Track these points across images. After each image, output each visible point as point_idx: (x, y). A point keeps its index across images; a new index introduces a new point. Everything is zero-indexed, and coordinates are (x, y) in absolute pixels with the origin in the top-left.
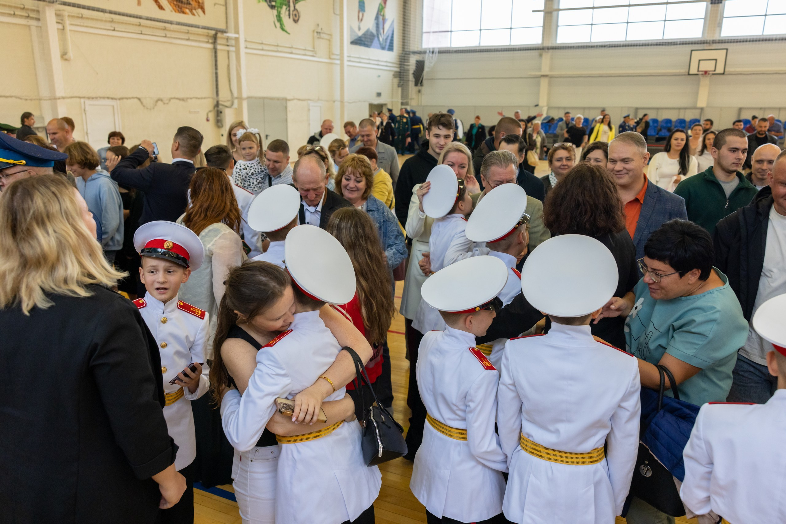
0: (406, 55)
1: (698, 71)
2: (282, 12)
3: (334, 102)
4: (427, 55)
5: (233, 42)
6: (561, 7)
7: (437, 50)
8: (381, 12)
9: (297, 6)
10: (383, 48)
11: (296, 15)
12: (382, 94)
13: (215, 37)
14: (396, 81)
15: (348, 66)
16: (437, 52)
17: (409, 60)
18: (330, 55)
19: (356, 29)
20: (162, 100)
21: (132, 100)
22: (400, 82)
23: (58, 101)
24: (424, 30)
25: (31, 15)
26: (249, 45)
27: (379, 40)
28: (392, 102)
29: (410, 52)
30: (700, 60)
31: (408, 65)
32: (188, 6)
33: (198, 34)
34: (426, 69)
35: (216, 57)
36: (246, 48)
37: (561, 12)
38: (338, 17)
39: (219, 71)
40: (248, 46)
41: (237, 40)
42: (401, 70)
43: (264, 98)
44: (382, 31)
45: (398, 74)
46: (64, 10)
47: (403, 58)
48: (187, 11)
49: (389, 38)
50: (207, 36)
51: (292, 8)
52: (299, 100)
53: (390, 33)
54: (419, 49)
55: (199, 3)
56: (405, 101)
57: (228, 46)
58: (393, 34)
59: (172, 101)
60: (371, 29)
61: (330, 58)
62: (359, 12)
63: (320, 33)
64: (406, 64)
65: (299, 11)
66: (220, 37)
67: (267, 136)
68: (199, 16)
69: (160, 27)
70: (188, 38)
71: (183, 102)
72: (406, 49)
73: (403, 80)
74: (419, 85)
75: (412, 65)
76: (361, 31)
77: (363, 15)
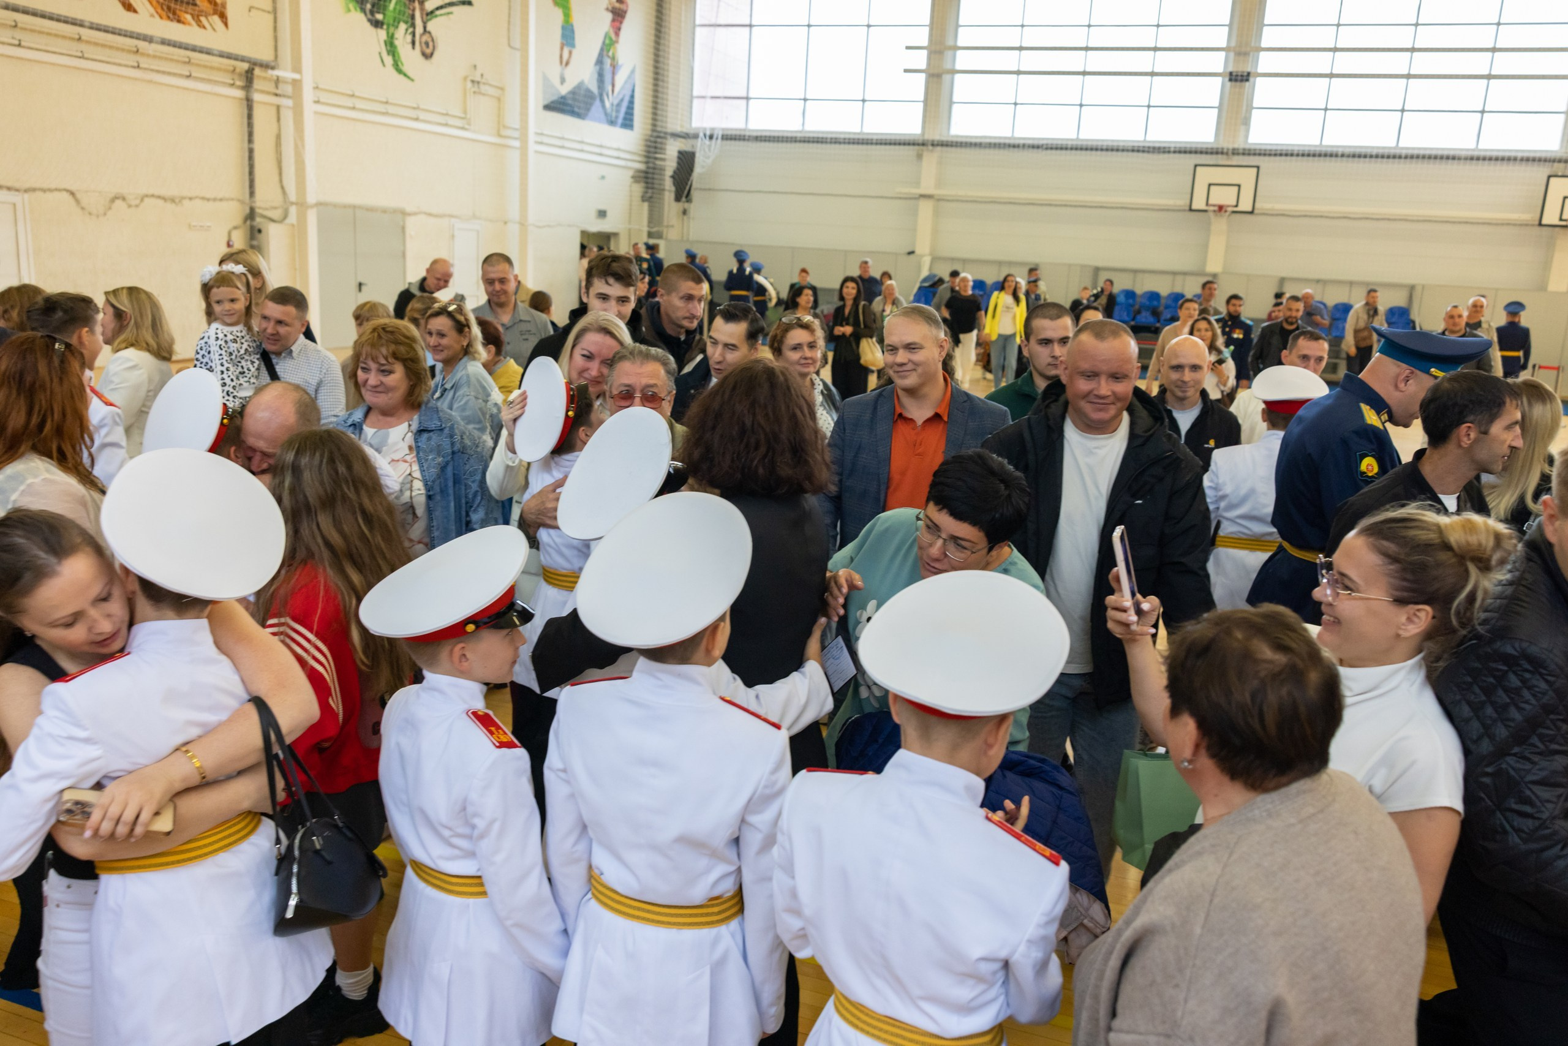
0: (659, 140)
1: (1207, 204)
2: (396, 36)
3: (506, 223)
4: (700, 140)
5: (288, 89)
6: (958, 67)
7: (720, 134)
8: (608, 51)
9: (430, 26)
10: (612, 123)
11: (427, 44)
12: (609, 214)
13: (249, 78)
14: (638, 189)
15: (536, 152)
16: (720, 137)
17: (665, 149)
18: (500, 128)
19: (556, 81)
20: (124, 199)
21: (56, 194)
22: (646, 192)
24: (695, 93)
26: (324, 97)
27: (603, 106)
28: (630, 230)
29: (666, 133)
30: (1210, 185)
31: (663, 160)
32: (191, 9)
33: (210, 67)
34: (698, 170)
35: (250, 116)
36: (317, 102)
37: (957, 76)
38: (518, 54)
39: (257, 146)
40: (322, 100)
41: (297, 84)
42: (648, 168)
43: (354, 207)
45: (642, 175)
47: (653, 145)
48: (189, 17)
49: (625, 104)
50: (232, 72)
51: (419, 29)
52: (430, 215)
53: (628, 93)
54: (685, 129)
55: (216, 4)
56: (655, 230)
57: (276, 95)
58: (632, 96)
59: (146, 200)
60: (586, 82)
61: (500, 136)
62: (562, 49)
63: (478, 83)
64: (658, 156)
65: (434, 34)
66: (259, 77)
67: (360, 285)
68: (214, 30)
69: (127, 48)
70: (188, 74)
71: (174, 205)
72: (660, 128)
73: (653, 187)
74: (684, 199)
75: (671, 159)
76: (565, 85)
77: (570, 55)
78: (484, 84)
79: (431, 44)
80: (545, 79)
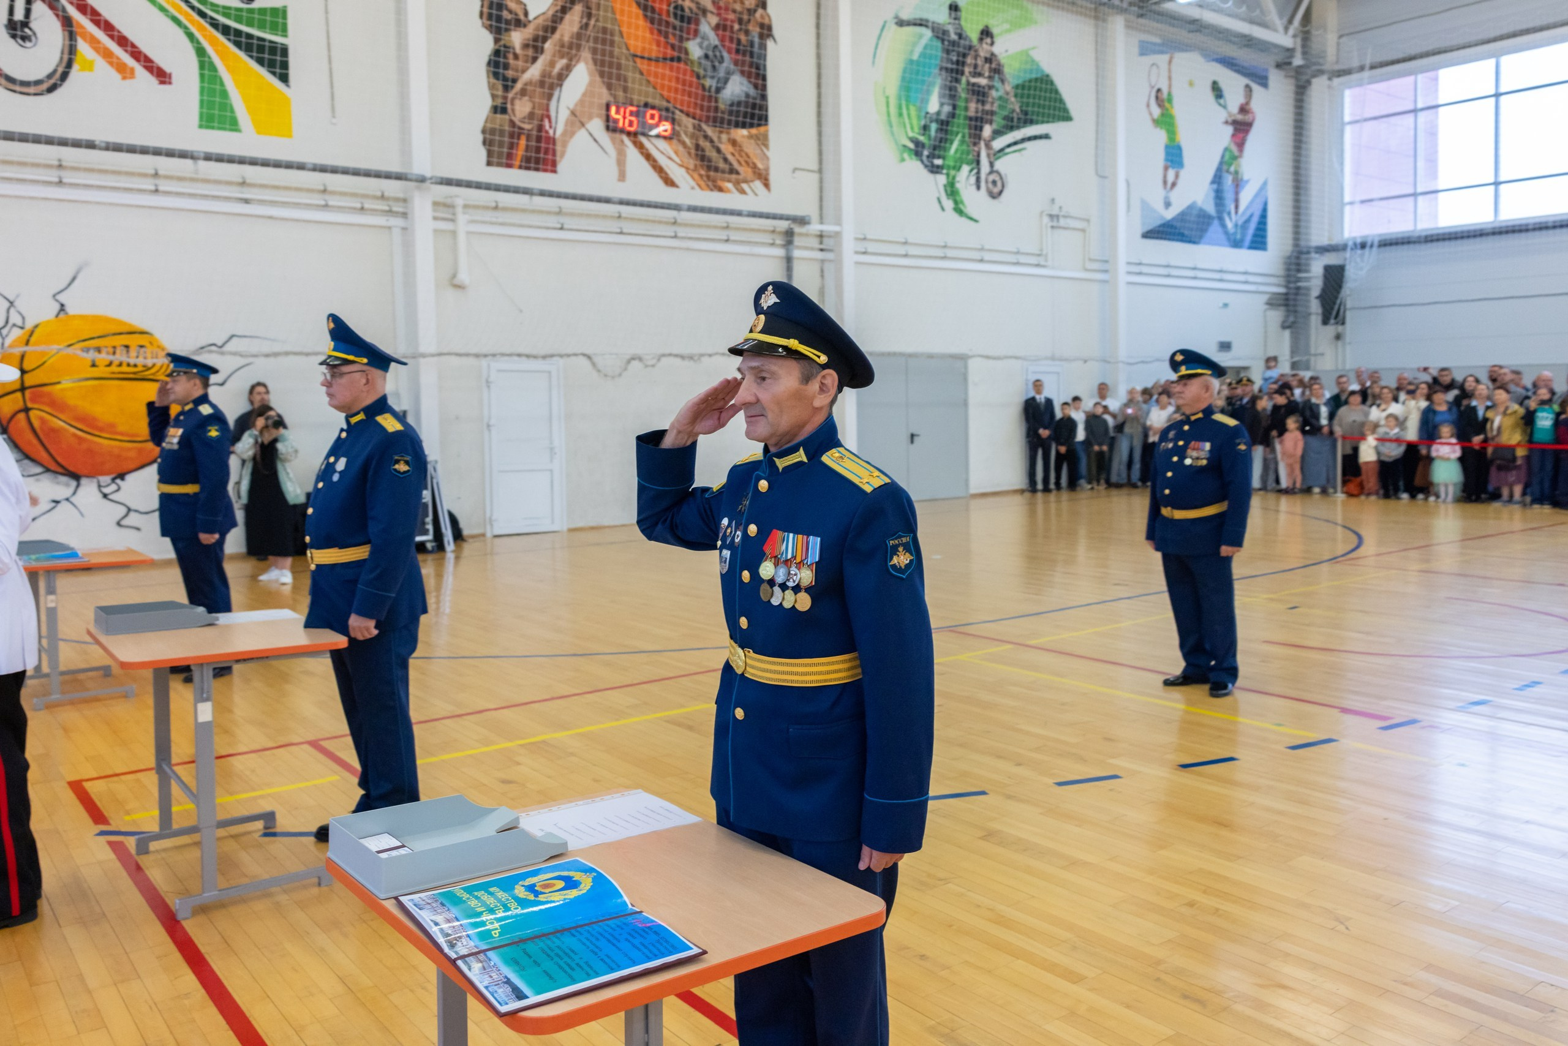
0: (1304, 256)
2: (958, 179)
4: (1349, 252)
5: (828, 243)
7: (1376, 241)
8: (1230, 165)
10: (1236, 244)
11: (994, 183)
12: (1234, 346)
13: (789, 234)
14: (1276, 316)
15: (1129, 283)
16: (1376, 243)
17: (1309, 266)
18: (1085, 261)
19: (1159, 206)
20: (640, 359)
21: (573, 358)
22: (1287, 318)
23: (422, 360)
24: (1346, 199)
25: (395, 209)
26: (871, 247)
27: (1223, 225)
29: (1310, 248)
31: (1308, 279)
32: (734, 176)
33: (752, 230)
34: (1349, 285)
35: (789, 272)
36: (860, 252)
38: (1107, 182)
40: (865, 250)
41: (838, 235)
42: (1288, 290)
43: (906, 355)
45: (1283, 297)
46: (457, 196)
47: (1296, 263)
48: (730, 185)
49: (1255, 219)
50: (773, 232)
53: (1260, 207)
54: (1336, 240)
55: (755, 167)
56: (1299, 358)
57: (822, 250)
58: (1265, 210)
59: (664, 360)
60: (1200, 203)
61: (1086, 270)
62: (1166, 169)
63: (1058, 216)
64: (1301, 275)
65: (1003, 172)
66: (801, 234)
67: (912, 436)
68: (756, 195)
69: (665, 220)
70: (726, 238)
71: (692, 363)
72: (1302, 243)
73: (1296, 312)
74: (1332, 321)
75: (1316, 277)
76: (1171, 209)
77: (1177, 176)
78: (1065, 217)
79: (999, 184)
80: (1145, 206)
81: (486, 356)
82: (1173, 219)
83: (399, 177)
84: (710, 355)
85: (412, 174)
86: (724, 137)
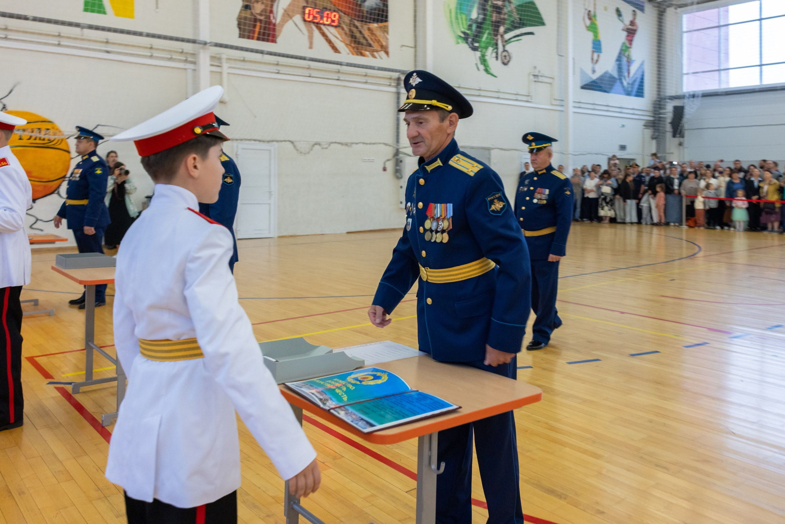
0: (662, 101)
2: (486, 54)
4: (687, 99)
8: (625, 52)
10: (628, 94)
11: (505, 57)
12: (627, 147)
13: (398, 80)
14: (649, 132)
15: (574, 112)
16: (700, 95)
17: (666, 106)
18: (551, 100)
19: (589, 72)
20: (320, 145)
21: (284, 143)
22: (654, 134)
24: (684, 72)
25: (190, 59)
27: (622, 83)
28: (643, 157)
29: (666, 97)
31: (664, 114)
32: (370, 48)
33: (378, 77)
34: (686, 116)
35: (398, 101)
38: (563, 59)
42: (655, 119)
44: (626, 74)
45: (652, 122)
46: (223, 53)
47: (659, 104)
48: (367, 53)
49: (638, 82)
50: (390, 79)
52: (502, 149)
54: (679, 93)
55: (382, 45)
58: (643, 76)
59: (332, 145)
60: (610, 71)
61: (552, 105)
62: (593, 52)
63: (537, 76)
64: (661, 111)
68: (381, 58)
69: (332, 70)
70: (365, 81)
71: (347, 147)
72: (662, 93)
73: (659, 130)
74: (678, 136)
75: (669, 112)
76: (595, 73)
77: (598, 56)
78: (541, 76)
79: (508, 58)
80: (582, 72)
81: (237, 140)
82: (597, 79)
83: (194, 42)
84: (357, 144)
85: (199, 40)
86: (366, 27)
